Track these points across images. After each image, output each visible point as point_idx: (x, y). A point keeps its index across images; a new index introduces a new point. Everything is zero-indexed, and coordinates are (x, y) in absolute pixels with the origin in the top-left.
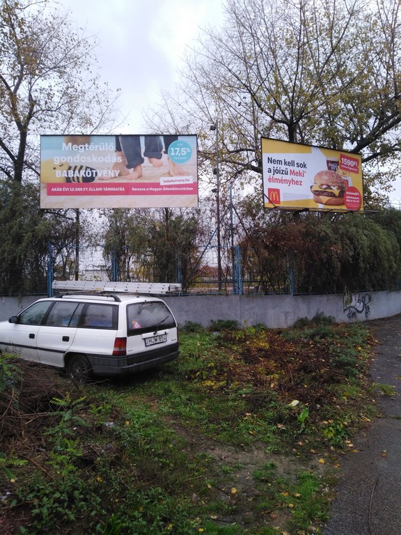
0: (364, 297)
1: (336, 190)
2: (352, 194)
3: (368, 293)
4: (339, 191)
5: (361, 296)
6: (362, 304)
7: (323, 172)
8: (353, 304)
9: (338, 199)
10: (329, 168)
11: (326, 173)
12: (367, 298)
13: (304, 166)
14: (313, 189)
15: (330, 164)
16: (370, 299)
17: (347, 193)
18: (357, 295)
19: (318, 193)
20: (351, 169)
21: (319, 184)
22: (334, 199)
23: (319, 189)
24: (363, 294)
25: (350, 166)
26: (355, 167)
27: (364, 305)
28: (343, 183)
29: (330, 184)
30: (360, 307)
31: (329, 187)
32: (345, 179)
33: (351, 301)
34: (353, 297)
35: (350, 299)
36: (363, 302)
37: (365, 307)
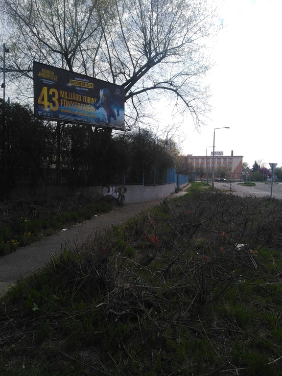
0: (120, 189)
3: (124, 186)
5: (118, 188)
6: (118, 194)
8: (110, 193)
12: (123, 189)
16: (125, 190)
18: (114, 188)
24: (118, 187)
27: (120, 194)
30: (116, 195)
33: (108, 192)
34: (111, 189)
35: (108, 190)
36: (119, 192)
37: (120, 196)
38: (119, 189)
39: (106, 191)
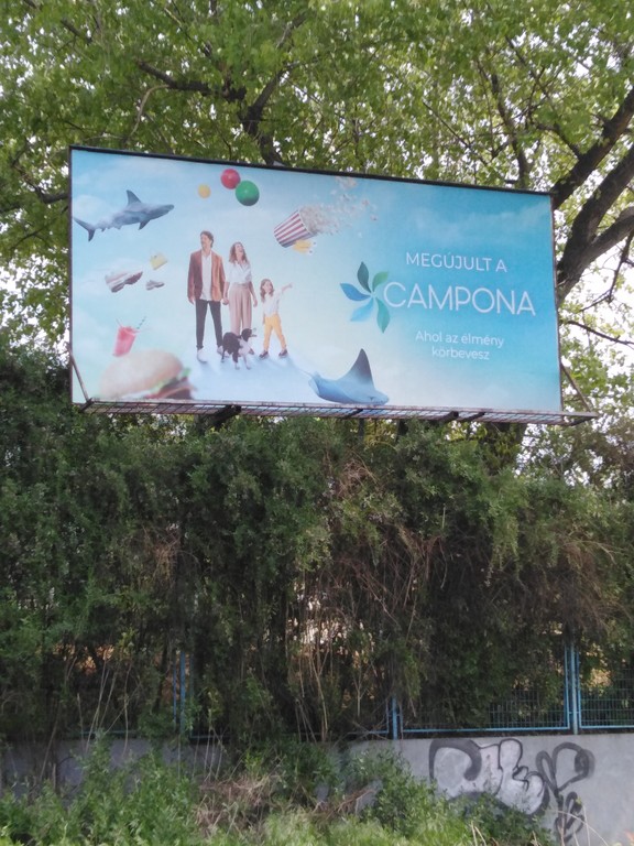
0: (548, 760)
3: (576, 739)
5: (532, 752)
6: (536, 784)
8: (487, 782)
12: (566, 761)
16: (584, 765)
18: (510, 749)
24: (535, 745)
27: (552, 791)
30: (525, 795)
33: (472, 773)
34: (488, 757)
35: (466, 761)
36: (541, 775)
37: (553, 799)
39: (456, 767)
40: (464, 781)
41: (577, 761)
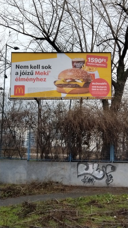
0: (105, 167)
1: (80, 82)
2: (98, 84)
3: (112, 164)
4: (84, 83)
5: (101, 166)
6: (102, 172)
7: (67, 70)
9: (83, 89)
10: (75, 67)
11: (71, 71)
13: (50, 67)
14: (56, 83)
15: (75, 64)
17: (93, 84)
18: (96, 165)
19: (61, 86)
20: (98, 65)
21: (63, 79)
22: (78, 89)
23: (63, 83)
24: (103, 164)
25: (98, 63)
26: (103, 63)
28: (89, 76)
29: (74, 78)
30: (99, 174)
31: (73, 80)
32: (91, 73)
33: (87, 169)
34: (91, 166)
35: (86, 167)
36: (103, 171)
37: (106, 175)
38: (103, 167)
39: (83, 168)
40: (85, 171)
41: (112, 168)
